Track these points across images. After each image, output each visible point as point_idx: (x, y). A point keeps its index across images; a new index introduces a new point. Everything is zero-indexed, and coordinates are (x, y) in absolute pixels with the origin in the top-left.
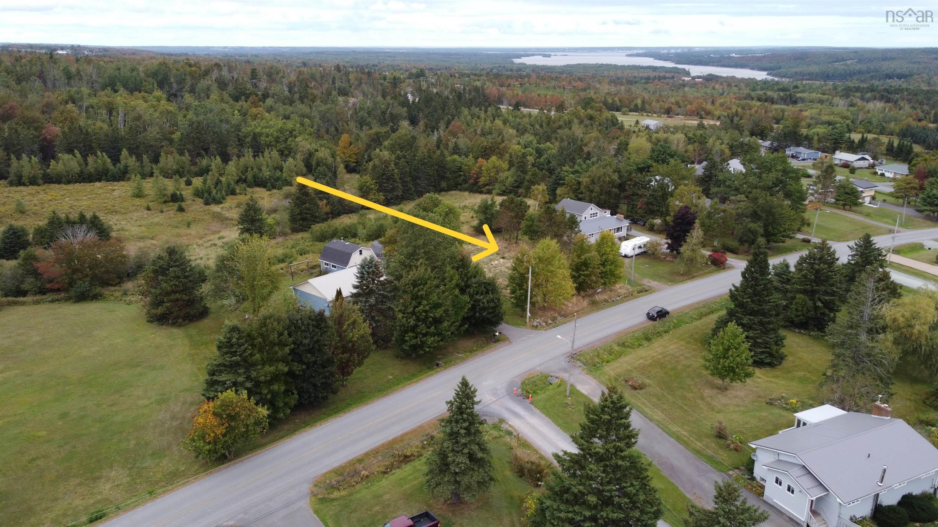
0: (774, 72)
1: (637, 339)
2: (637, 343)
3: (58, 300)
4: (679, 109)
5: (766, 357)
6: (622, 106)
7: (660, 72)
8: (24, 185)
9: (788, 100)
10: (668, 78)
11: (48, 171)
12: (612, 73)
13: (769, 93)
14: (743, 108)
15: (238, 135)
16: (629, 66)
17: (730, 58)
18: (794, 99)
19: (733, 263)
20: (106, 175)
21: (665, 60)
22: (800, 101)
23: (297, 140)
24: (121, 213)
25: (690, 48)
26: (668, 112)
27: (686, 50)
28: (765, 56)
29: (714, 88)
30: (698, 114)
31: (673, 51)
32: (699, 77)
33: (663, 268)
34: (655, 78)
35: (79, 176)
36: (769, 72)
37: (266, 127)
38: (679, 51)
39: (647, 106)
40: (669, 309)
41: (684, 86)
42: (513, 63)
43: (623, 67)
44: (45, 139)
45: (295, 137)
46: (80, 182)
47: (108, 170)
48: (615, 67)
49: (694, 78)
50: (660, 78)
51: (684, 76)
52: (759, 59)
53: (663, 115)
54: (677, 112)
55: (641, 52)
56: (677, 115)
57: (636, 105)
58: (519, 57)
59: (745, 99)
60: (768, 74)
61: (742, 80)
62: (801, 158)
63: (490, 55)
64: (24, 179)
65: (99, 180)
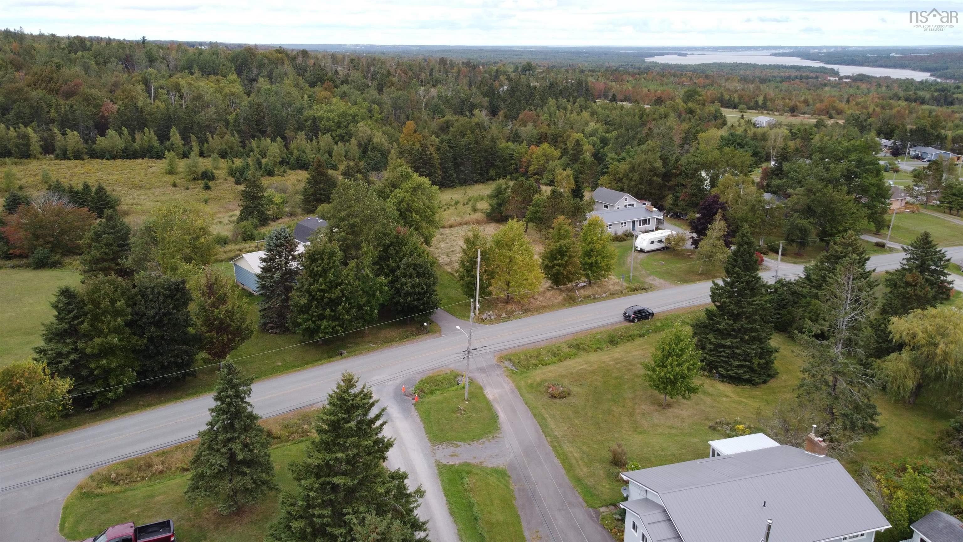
0: (939, 73)
1: (599, 341)
2: (595, 347)
3: (19, 266)
4: (807, 108)
5: (745, 372)
6: (740, 103)
7: (804, 72)
8: (69, 159)
9: (942, 101)
10: (812, 78)
11: (94, 146)
12: (748, 72)
13: (920, 93)
14: (883, 108)
15: (299, 118)
16: (770, 65)
17: (888, 57)
18: (950, 100)
19: (770, 265)
20: (150, 152)
21: (814, 60)
22: (957, 102)
23: (359, 125)
24: (145, 188)
25: (844, 48)
26: (793, 110)
27: (840, 49)
28: (930, 56)
29: (858, 88)
30: (828, 113)
31: (825, 51)
32: (847, 77)
33: (680, 266)
34: (796, 77)
35: (124, 153)
36: (933, 73)
37: (328, 112)
38: (832, 50)
39: (769, 103)
40: (655, 311)
41: (825, 85)
42: (644, 61)
43: (764, 67)
44: (103, 117)
45: (358, 123)
46: (123, 159)
47: (152, 147)
48: (755, 66)
49: (841, 78)
50: (801, 78)
51: (831, 76)
52: (922, 59)
53: (786, 114)
54: (803, 111)
55: (788, 51)
56: (804, 113)
57: (757, 103)
58: (652, 55)
59: (891, 98)
60: (931, 75)
61: (897, 80)
62: (927, 159)
63: (621, 54)
64: (68, 153)
65: (143, 157)
